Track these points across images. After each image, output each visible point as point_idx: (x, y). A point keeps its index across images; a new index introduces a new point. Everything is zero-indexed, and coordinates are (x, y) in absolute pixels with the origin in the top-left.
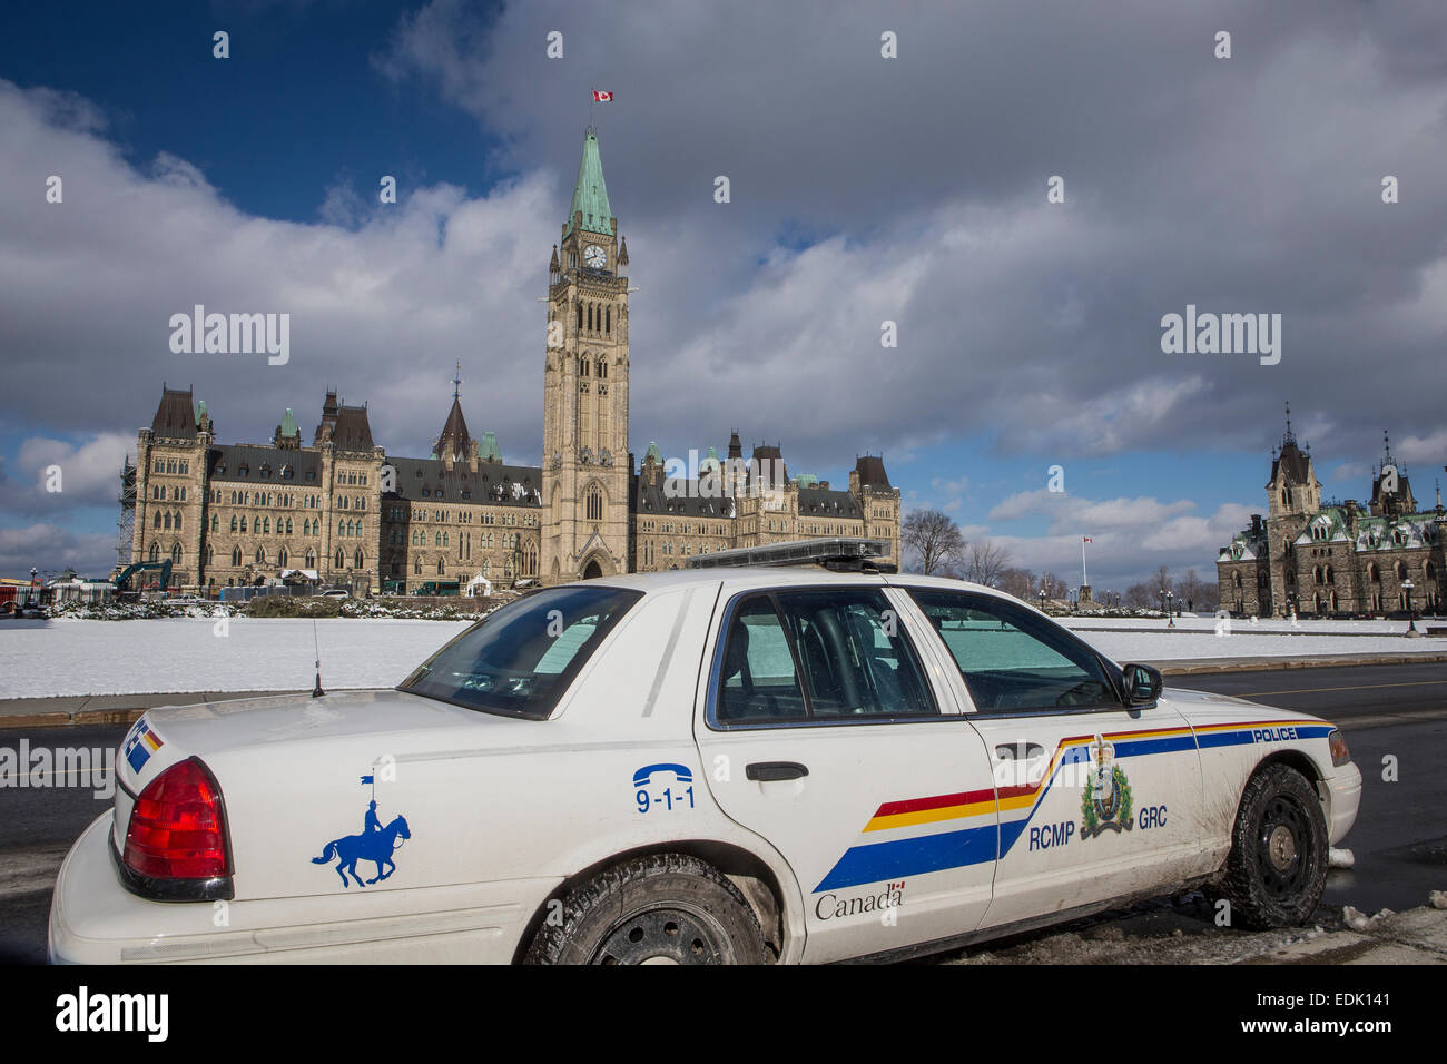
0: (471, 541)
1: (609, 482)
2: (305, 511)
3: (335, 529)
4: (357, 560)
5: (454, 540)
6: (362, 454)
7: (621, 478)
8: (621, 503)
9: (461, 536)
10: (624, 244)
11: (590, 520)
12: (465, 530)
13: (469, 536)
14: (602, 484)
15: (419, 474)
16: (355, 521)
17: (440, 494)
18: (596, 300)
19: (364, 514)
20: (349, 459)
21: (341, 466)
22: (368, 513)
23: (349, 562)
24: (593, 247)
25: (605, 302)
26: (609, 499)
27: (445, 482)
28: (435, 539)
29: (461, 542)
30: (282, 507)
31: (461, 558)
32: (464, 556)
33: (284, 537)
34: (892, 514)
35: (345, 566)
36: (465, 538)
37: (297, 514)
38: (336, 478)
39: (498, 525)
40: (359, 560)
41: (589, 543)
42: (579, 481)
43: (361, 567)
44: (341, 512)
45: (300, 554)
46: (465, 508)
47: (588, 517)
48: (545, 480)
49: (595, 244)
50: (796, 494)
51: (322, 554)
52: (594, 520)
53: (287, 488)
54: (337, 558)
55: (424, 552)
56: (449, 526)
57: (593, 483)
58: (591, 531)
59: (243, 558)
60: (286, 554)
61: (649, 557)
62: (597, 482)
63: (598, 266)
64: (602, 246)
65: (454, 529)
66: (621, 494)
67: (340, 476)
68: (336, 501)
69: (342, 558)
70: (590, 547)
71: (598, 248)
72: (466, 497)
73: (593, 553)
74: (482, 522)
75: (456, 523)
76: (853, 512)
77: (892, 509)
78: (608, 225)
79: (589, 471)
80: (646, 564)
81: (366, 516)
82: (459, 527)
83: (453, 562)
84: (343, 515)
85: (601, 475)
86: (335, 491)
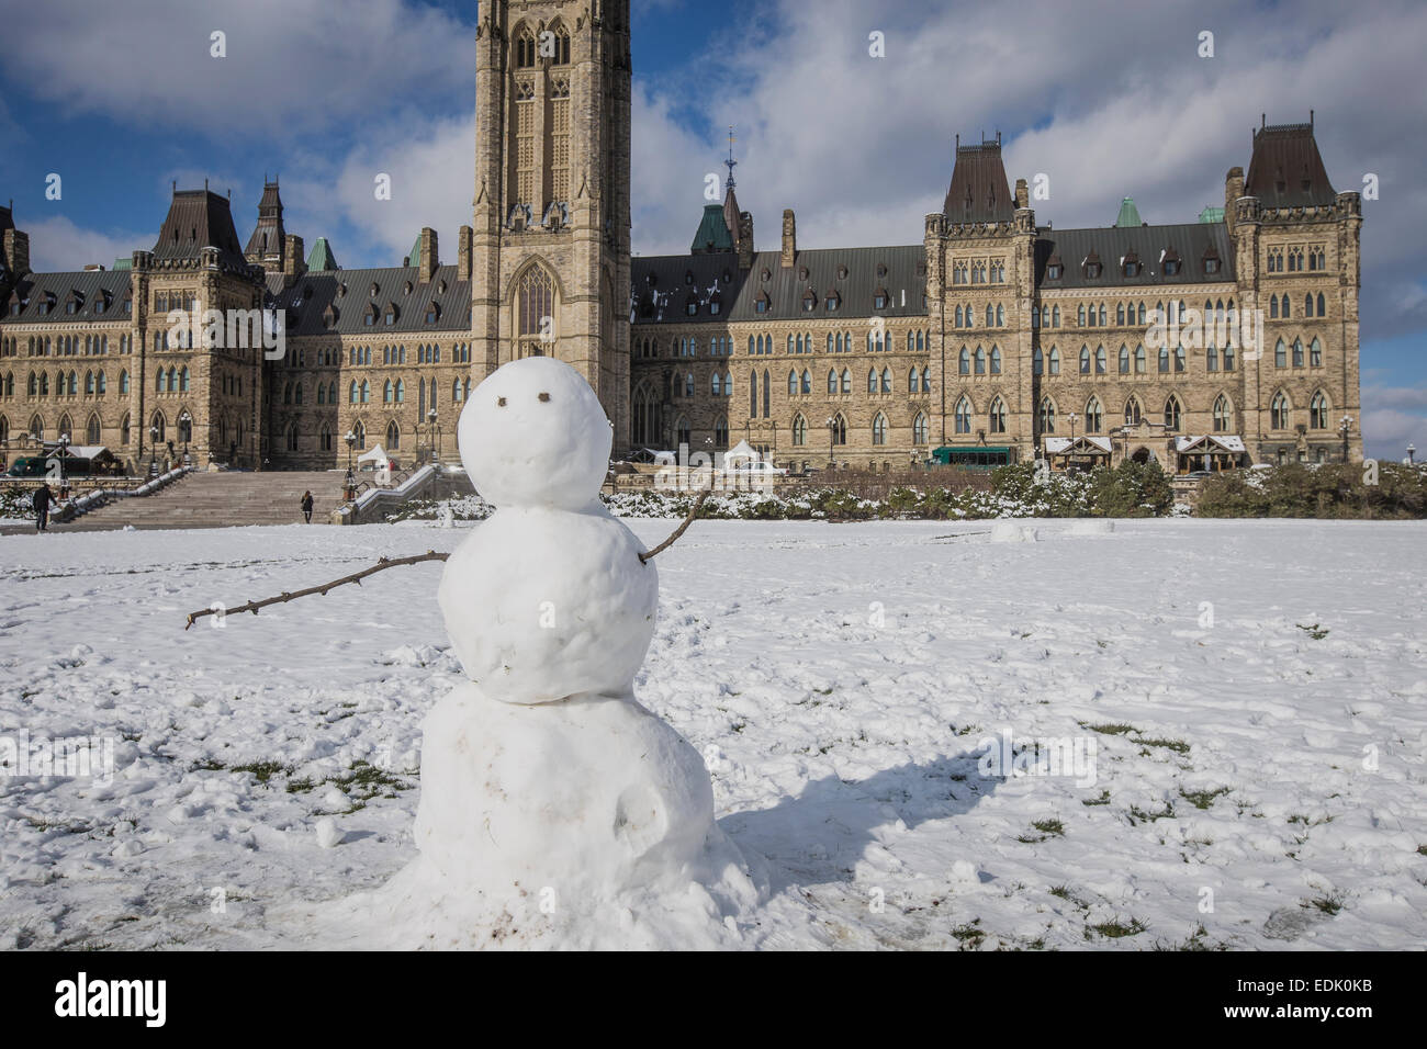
0: (438, 392)
1: (562, 262)
2: (119, 359)
3: (150, 383)
4: (182, 429)
5: (410, 392)
6: (185, 262)
7: (579, 250)
8: (578, 299)
9: (422, 385)
12: (427, 374)
13: (433, 383)
14: (548, 265)
16: (179, 368)
17: (390, 319)
19: (190, 356)
20: (167, 272)
21: (159, 285)
22: (195, 354)
23: (171, 433)
26: (562, 294)
28: (381, 392)
29: (422, 395)
30: (90, 356)
33: (94, 399)
34: (1331, 258)
37: (109, 363)
38: (151, 304)
40: (185, 428)
42: (504, 265)
43: (189, 438)
44: (157, 357)
45: (114, 424)
46: (427, 338)
47: (522, 332)
50: (1023, 240)
51: (133, 422)
52: (535, 335)
53: (97, 328)
55: (366, 414)
56: (403, 369)
57: (530, 267)
60: (98, 424)
62: (540, 264)
65: (411, 374)
66: (579, 281)
67: (157, 301)
68: (150, 340)
69: (162, 426)
74: (455, 360)
75: (414, 363)
76: (1211, 266)
77: (1330, 247)
79: (523, 243)
80: (754, 415)
81: (192, 361)
82: (417, 369)
83: (409, 428)
84: (161, 360)
85: (547, 249)
86: (149, 325)
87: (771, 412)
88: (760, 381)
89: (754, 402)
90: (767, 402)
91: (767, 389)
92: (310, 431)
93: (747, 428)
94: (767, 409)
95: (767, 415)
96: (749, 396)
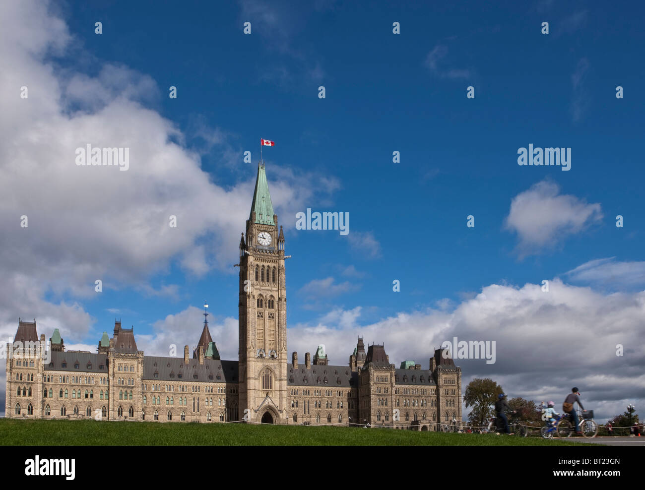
0: (200, 402)
1: (275, 368)
2: (100, 386)
4: (130, 412)
5: (190, 402)
6: (130, 355)
8: (283, 380)
9: (194, 399)
10: (281, 230)
11: (265, 389)
12: (197, 396)
13: (198, 399)
14: (271, 368)
15: (169, 365)
17: (180, 376)
18: (266, 264)
19: (133, 387)
20: (123, 358)
21: (119, 361)
22: (136, 387)
23: (126, 413)
24: (263, 233)
25: (272, 265)
26: (276, 378)
27: (184, 370)
28: (178, 401)
29: (194, 403)
30: (87, 384)
31: (194, 411)
32: (196, 410)
33: (89, 400)
35: (123, 416)
36: (196, 401)
37: (95, 387)
38: (116, 368)
39: (215, 393)
40: (132, 413)
41: (264, 402)
42: (257, 367)
43: (133, 416)
44: (119, 387)
45: (98, 409)
46: (196, 384)
47: (263, 388)
48: (240, 368)
49: (265, 231)
51: (110, 409)
52: (267, 390)
53: (89, 374)
54: (119, 412)
55: (172, 408)
56: (187, 394)
57: (266, 368)
58: (264, 395)
59: (67, 412)
60: (90, 409)
61: (307, 410)
62: (268, 368)
63: (266, 244)
64: (268, 232)
65: (190, 395)
66: (283, 375)
68: (116, 381)
69: (122, 412)
70: (264, 405)
71: (266, 233)
72: (196, 378)
73: (266, 407)
74: (206, 392)
75: (191, 392)
76: (431, 381)
77: (455, 379)
78: (272, 219)
79: (263, 362)
80: (305, 413)
81: (134, 389)
82: (192, 394)
83: (189, 413)
84: (121, 388)
85: (270, 364)
86: (116, 375)
87: (310, 412)
88: (307, 403)
89: (305, 409)
90: (308, 409)
91: (308, 406)
92: (151, 413)
93: (303, 417)
94: (308, 412)
95: (308, 414)
96: (303, 407)
